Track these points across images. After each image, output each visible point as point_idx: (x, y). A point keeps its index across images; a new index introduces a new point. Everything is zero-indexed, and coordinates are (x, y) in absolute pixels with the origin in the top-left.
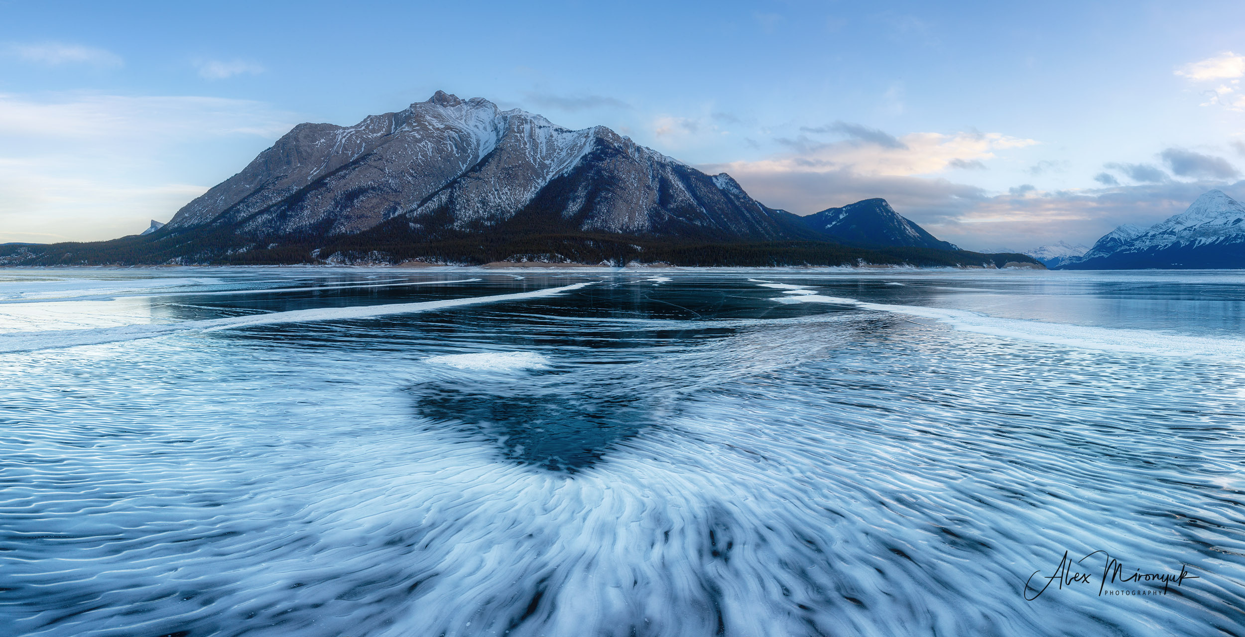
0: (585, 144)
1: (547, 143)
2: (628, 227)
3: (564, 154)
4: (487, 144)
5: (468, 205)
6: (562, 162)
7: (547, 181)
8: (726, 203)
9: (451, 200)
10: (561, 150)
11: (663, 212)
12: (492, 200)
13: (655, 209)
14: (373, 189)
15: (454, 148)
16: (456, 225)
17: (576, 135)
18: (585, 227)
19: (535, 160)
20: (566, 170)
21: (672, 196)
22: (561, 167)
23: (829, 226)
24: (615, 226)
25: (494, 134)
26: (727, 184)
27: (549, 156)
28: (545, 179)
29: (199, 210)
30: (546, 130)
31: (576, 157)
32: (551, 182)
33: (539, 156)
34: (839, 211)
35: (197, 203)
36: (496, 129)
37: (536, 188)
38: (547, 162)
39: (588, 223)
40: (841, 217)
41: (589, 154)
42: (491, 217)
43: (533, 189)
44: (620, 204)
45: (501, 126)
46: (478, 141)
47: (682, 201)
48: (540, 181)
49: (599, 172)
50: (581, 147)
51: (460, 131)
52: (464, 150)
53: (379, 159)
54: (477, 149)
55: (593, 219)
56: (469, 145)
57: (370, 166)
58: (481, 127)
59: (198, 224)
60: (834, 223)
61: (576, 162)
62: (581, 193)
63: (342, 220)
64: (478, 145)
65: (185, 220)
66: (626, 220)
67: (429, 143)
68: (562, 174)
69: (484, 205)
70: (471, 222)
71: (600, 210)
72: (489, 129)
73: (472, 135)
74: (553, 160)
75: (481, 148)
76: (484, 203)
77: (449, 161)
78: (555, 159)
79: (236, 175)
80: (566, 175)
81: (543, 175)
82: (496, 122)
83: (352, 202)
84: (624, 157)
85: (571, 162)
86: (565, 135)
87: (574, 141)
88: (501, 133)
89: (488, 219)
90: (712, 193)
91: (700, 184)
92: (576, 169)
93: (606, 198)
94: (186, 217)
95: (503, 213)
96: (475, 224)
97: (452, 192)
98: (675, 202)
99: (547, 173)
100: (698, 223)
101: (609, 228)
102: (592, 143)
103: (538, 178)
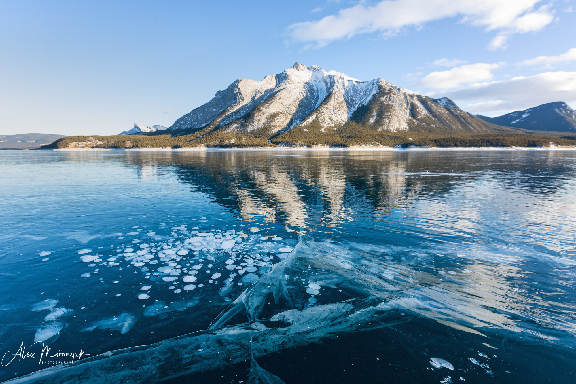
0: (372, 88)
1: (352, 89)
2: (399, 129)
3: (362, 94)
4: (322, 90)
5: (325, 120)
6: (361, 98)
7: (356, 108)
8: (448, 114)
9: (317, 118)
10: (360, 92)
11: (414, 121)
12: (335, 118)
13: (410, 119)
14: (281, 113)
15: (308, 92)
16: (323, 129)
17: (367, 84)
18: (380, 130)
19: (348, 98)
20: (364, 102)
21: (418, 113)
22: (362, 101)
23: (513, 122)
24: (393, 129)
25: (324, 85)
26: (447, 103)
27: (354, 95)
28: (354, 107)
29: (189, 121)
30: (351, 82)
31: (369, 95)
32: (358, 108)
33: (349, 96)
34: (523, 112)
35: (187, 117)
36: (325, 82)
37: (351, 111)
38: (354, 98)
39: (380, 128)
40: (524, 116)
41: (376, 93)
42: (335, 126)
43: (350, 112)
44: (395, 118)
45: (328, 80)
46: (317, 88)
47: (424, 115)
48: (352, 108)
49: (382, 102)
50: (371, 90)
51: (309, 84)
52: (313, 94)
53: (280, 99)
54: (317, 93)
55: (382, 126)
56: (314, 91)
57: (277, 102)
58: (318, 82)
59: (191, 128)
60: (517, 120)
61: (369, 98)
62: (375, 113)
63: (272, 127)
64: (318, 90)
65: (182, 125)
66: (398, 126)
67: (298, 90)
68: (364, 105)
69: (331, 121)
70: (328, 128)
71: (385, 121)
72: (322, 83)
73: (314, 86)
74: (357, 97)
75: (319, 92)
76: (331, 119)
77: (307, 99)
78: (358, 97)
79: (206, 103)
80: (365, 105)
81: (353, 105)
82: (325, 78)
83: (274, 119)
84: (393, 94)
85: (367, 98)
86: (361, 84)
87: (366, 87)
88: (329, 84)
89: (334, 127)
90: (440, 109)
91: (433, 105)
92: (370, 102)
93: (388, 116)
94: (182, 124)
95: (340, 124)
96: (329, 129)
97: (317, 115)
98: (420, 115)
99: (355, 104)
100: (433, 126)
101: (391, 130)
102: (376, 88)
103: (351, 106)
